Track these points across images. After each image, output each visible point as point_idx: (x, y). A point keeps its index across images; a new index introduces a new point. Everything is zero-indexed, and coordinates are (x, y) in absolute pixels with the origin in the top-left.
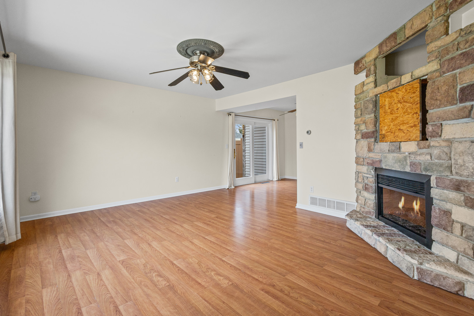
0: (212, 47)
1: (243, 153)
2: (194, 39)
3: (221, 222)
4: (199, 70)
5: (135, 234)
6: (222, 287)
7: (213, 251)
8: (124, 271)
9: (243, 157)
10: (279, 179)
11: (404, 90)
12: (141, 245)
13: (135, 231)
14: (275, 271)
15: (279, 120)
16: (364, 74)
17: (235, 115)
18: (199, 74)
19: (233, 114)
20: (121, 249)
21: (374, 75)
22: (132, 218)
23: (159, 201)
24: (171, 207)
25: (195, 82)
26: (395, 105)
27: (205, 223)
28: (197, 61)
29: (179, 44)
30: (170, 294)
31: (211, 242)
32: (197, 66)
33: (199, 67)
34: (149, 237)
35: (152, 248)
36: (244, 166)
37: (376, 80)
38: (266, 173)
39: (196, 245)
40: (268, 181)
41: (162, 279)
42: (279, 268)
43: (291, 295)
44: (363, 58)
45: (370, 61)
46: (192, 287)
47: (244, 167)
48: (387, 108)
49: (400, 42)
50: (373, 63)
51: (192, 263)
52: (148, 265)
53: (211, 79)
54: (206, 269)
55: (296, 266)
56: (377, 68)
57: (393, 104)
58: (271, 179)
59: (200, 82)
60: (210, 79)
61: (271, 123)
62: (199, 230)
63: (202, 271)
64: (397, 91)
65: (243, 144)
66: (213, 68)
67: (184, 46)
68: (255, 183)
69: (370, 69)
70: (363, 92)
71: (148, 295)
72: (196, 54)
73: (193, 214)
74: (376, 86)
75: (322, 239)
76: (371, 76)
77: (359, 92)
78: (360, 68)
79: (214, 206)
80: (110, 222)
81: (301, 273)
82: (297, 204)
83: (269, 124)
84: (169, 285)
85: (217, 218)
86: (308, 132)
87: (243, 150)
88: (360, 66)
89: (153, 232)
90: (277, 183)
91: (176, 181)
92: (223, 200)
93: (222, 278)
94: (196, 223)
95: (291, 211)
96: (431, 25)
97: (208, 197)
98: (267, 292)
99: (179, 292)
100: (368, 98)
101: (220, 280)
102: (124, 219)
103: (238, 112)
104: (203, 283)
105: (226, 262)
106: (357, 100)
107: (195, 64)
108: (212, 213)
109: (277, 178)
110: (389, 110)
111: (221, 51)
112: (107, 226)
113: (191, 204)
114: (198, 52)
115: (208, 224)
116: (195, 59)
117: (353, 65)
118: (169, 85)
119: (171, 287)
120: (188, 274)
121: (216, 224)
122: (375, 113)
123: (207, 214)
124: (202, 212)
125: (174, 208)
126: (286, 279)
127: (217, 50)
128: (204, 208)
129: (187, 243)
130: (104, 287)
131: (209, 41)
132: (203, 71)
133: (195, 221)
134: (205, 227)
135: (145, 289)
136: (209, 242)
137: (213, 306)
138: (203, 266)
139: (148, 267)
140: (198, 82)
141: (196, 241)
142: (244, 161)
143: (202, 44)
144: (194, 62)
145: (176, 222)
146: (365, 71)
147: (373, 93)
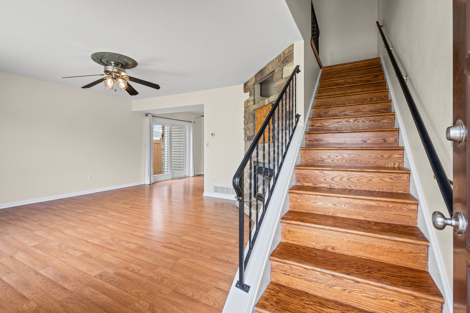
0: (125, 60)
1: (162, 152)
2: (108, 53)
3: (135, 211)
4: (113, 78)
5: (45, 226)
6: (131, 249)
7: (125, 230)
8: (39, 252)
9: (162, 155)
10: (195, 175)
11: (266, 109)
12: (53, 233)
13: (44, 224)
14: (175, 236)
15: (195, 122)
16: (248, 93)
17: (152, 116)
18: (114, 81)
19: (150, 115)
20: (32, 238)
21: (254, 95)
22: (38, 214)
23: (69, 199)
24: (84, 203)
25: (109, 88)
26: (262, 118)
27: (119, 212)
28: (111, 71)
29: (94, 54)
30: (86, 259)
31: (124, 224)
32: (112, 75)
33: (114, 76)
34: (61, 227)
35: (65, 234)
36: (163, 164)
37: (254, 99)
38: (183, 170)
39: (110, 228)
40: (185, 177)
41: (77, 252)
42: (178, 234)
43: (182, 246)
44: (248, 82)
45: (251, 85)
46: (106, 252)
47: (163, 166)
48: (259, 120)
49: (265, 76)
50: (252, 87)
51: (105, 239)
52: (63, 245)
53: (126, 87)
54: (118, 241)
55: (191, 231)
56: (255, 91)
57: (261, 117)
58: (187, 175)
59: (114, 89)
60: (124, 87)
61: (188, 125)
62: (113, 217)
63: (115, 243)
64: (263, 109)
65: (162, 143)
66: (127, 77)
67: (98, 56)
68: (173, 179)
69: (251, 91)
70: (248, 106)
71: (65, 262)
72: (111, 64)
73: (107, 207)
74: (254, 104)
75: (215, 214)
76: (252, 96)
77: (246, 107)
78: (247, 89)
79: (129, 199)
80: (12, 220)
81: (193, 234)
82: (204, 193)
83: (187, 126)
84: (85, 254)
85: (131, 208)
86: (212, 134)
87: (162, 149)
88: (246, 87)
89: (65, 223)
90: (194, 178)
91: (89, 179)
92: (139, 194)
93: (131, 244)
94: (110, 213)
95: (198, 199)
96: (276, 70)
97: (124, 192)
98: (165, 247)
99: (94, 256)
100: (250, 112)
101: (130, 246)
102: (29, 216)
103: (155, 113)
104: (115, 249)
105: (136, 235)
106: (245, 112)
107: (109, 73)
108: (126, 205)
109: (194, 174)
110: (260, 121)
111: (135, 64)
112: (10, 223)
113: (106, 199)
114: (112, 62)
115: (122, 213)
116: (110, 68)
117: (243, 85)
118: (82, 88)
119: (88, 255)
120: (101, 246)
121: (130, 212)
122: (254, 123)
123: (122, 205)
124: (116, 204)
125: (87, 204)
126: (181, 238)
127: (131, 63)
128: (118, 202)
129: (101, 228)
130: (19, 263)
131: (123, 55)
132: (117, 79)
133: (109, 212)
134: (120, 215)
135: (62, 259)
136: (123, 224)
137: (122, 260)
138: (116, 240)
139: (63, 247)
140: (112, 88)
141: (110, 226)
142: (163, 159)
143: (117, 57)
144: (108, 71)
145: (90, 214)
146: (249, 91)
147: (253, 108)
